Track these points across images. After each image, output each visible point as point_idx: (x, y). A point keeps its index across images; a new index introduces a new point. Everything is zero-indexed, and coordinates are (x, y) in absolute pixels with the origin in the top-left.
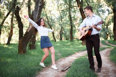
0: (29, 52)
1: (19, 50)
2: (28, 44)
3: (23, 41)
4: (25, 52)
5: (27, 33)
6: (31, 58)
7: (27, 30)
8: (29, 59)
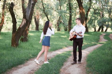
0: (21, 45)
1: (12, 43)
2: (20, 38)
3: (16, 35)
4: (17, 45)
5: (19, 28)
6: (22, 51)
7: (20, 25)
8: (21, 51)
